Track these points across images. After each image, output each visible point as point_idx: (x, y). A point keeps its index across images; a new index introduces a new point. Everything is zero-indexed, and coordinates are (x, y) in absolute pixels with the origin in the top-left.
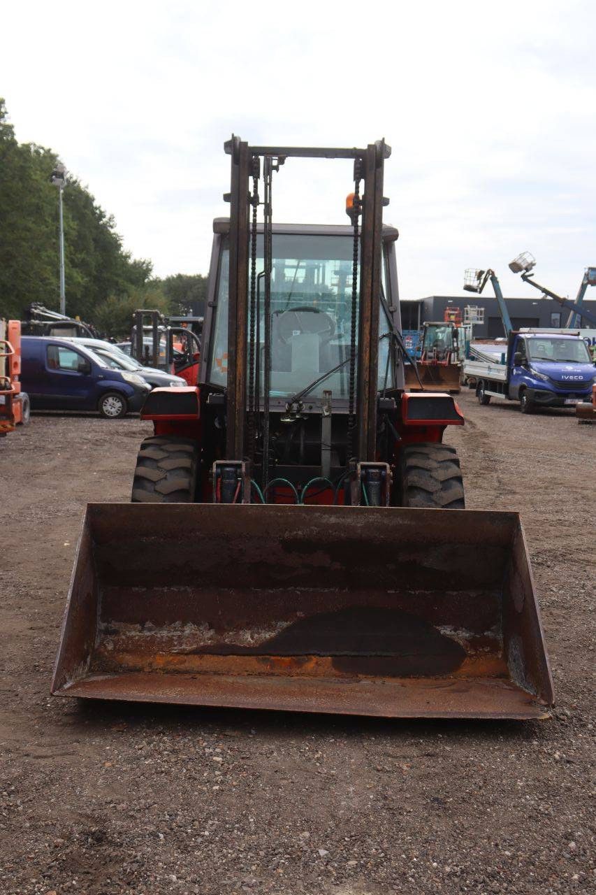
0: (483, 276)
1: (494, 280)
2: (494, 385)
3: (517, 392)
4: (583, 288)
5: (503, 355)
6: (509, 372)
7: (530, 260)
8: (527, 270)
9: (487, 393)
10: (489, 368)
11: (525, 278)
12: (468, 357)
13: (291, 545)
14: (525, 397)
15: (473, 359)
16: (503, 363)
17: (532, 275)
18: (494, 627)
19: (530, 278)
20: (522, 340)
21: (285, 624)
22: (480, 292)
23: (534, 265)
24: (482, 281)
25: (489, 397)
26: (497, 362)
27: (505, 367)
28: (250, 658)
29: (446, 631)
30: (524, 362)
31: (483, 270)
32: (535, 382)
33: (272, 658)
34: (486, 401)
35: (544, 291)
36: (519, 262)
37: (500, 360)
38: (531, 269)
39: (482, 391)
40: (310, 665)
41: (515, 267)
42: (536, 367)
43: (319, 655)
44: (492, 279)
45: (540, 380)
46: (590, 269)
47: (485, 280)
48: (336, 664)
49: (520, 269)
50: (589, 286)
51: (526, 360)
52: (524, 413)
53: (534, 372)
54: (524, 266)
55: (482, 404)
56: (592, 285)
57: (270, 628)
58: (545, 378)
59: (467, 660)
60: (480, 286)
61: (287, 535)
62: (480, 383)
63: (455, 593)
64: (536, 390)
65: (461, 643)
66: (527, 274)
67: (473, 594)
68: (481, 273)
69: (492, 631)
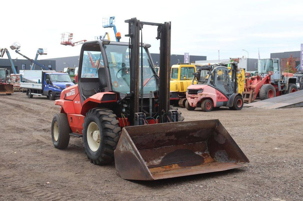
0: (3, 51)
1: (7, 52)
2: (36, 91)
3: (48, 93)
4: (37, 55)
5: (39, 80)
6: (43, 86)
7: (19, 45)
8: (17, 49)
9: (32, 94)
10: (33, 85)
11: (17, 52)
12: (22, 81)
13: (169, 134)
14: (51, 95)
15: (24, 82)
16: (39, 83)
17: (20, 51)
18: (206, 150)
19: (19, 52)
20: (48, 75)
21: (162, 157)
22: (2, 57)
23: (20, 47)
24: (3, 52)
25: (32, 95)
26: (37, 83)
27: (41, 84)
28: (159, 167)
29: (197, 153)
30: (50, 82)
31: (3, 48)
32: (55, 89)
33: (164, 167)
34: (31, 97)
35: (24, 57)
36: (14, 46)
37: (38, 82)
38: (19, 48)
39: (29, 93)
40: (174, 167)
41: (13, 48)
42: (55, 84)
43: (174, 164)
44: (6, 52)
45: (57, 88)
46: (39, 49)
47: (4, 52)
48: (179, 165)
49: (15, 48)
50: (39, 55)
51: (51, 82)
52: (51, 100)
53: (54, 86)
54: (16, 47)
55: (29, 98)
56: (40, 55)
57: (159, 159)
58: (59, 88)
59: (205, 160)
60: (2, 54)
61: (168, 131)
62: (29, 90)
63: (197, 143)
64: (56, 92)
65: (201, 155)
66: (17, 50)
67: (201, 143)
68: (2, 49)
69: (206, 151)
